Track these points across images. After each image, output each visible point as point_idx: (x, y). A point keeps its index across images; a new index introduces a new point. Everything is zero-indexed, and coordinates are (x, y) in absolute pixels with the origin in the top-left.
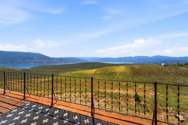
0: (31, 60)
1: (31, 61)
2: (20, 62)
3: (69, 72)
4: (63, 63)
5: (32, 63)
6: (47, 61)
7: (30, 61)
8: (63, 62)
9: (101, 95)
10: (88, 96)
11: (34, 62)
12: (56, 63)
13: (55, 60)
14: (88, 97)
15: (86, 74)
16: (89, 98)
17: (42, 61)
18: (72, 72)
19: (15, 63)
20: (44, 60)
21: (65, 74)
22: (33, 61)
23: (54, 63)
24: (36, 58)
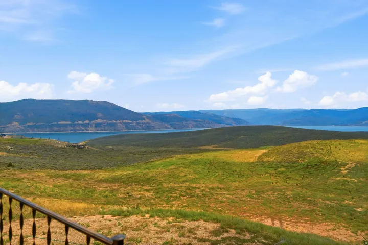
0: (89, 120)
1: (89, 124)
2: (66, 125)
3: (179, 156)
4: (168, 128)
5: (91, 130)
6: (127, 121)
7: (87, 122)
8: (169, 126)
9: (238, 235)
10: (195, 232)
11: (97, 125)
12: (149, 127)
13: (147, 121)
14: (193, 236)
15: (228, 164)
16: (195, 238)
17: (114, 122)
18: (188, 155)
19: (56, 128)
20: (118, 121)
21: (168, 160)
22: (94, 122)
23: (143, 129)
24: (100, 115)
